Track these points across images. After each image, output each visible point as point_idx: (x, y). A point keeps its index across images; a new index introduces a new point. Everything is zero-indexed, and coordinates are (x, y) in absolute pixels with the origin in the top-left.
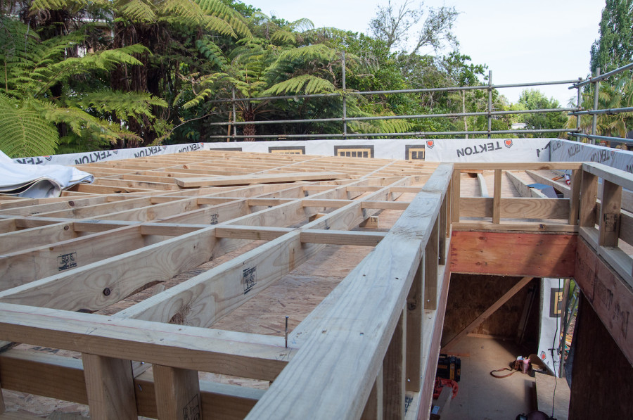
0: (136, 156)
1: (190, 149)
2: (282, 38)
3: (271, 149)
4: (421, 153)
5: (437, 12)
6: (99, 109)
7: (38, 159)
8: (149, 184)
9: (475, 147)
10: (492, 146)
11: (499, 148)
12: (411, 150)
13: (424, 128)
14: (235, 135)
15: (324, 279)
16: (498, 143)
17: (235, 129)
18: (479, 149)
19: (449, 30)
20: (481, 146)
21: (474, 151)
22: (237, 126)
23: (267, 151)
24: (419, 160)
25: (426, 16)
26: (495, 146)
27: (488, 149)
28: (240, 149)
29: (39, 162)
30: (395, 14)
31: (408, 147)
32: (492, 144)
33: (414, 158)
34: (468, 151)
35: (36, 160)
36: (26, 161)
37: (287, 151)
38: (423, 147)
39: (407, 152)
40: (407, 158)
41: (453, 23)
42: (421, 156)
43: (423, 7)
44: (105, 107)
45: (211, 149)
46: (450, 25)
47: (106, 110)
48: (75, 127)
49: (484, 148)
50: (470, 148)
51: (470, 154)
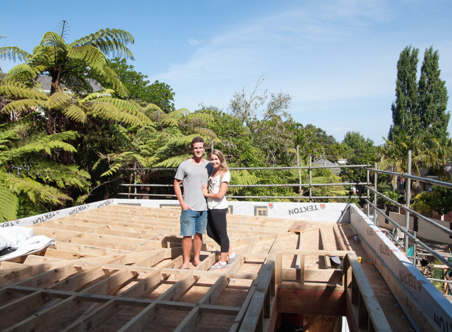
0: (70, 214)
1: (104, 204)
2: (170, 123)
3: (161, 205)
4: (264, 211)
5: (276, 96)
6: (44, 179)
7: (11, 223)
8: (92, 248)
9: (301, 208)
10: (312, 208)
11: (316, 209)
12: (258, 209)
13: (268, 181)
14: (135, 193)
15: (208, 326)
16: (316, 206)
17: (136, 189)
18: (303, 210)
19: (285, 110)
20: (304, 208)
21: (300, 211)
22: (137, 187)
23: (159, 207)
24: (263, 216)
25: (269, 100)
26: (314, 208)
27: (309, 210)
28: (139, 205)
29: (12, 225)
30: (247, 98)
31: (256, 207)
32: (312, 206)
33: (260, 214)
34: (296, 211)
35: (10, 224)
36: (5, 225)
37: (173, 207)
38: (266, 207)
39: (255, 211)
40: (255, 214)
41: (288, 105)
42: (265, 213)
43: (267, 94)
44: (48, 177)
45: (118, 204)
46: (286, 106)
47: (50, 180)
48: (31, 196)
49: (307, 209)
50: (297, 209)
51: (298, 213)
